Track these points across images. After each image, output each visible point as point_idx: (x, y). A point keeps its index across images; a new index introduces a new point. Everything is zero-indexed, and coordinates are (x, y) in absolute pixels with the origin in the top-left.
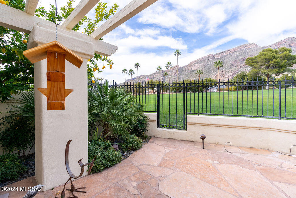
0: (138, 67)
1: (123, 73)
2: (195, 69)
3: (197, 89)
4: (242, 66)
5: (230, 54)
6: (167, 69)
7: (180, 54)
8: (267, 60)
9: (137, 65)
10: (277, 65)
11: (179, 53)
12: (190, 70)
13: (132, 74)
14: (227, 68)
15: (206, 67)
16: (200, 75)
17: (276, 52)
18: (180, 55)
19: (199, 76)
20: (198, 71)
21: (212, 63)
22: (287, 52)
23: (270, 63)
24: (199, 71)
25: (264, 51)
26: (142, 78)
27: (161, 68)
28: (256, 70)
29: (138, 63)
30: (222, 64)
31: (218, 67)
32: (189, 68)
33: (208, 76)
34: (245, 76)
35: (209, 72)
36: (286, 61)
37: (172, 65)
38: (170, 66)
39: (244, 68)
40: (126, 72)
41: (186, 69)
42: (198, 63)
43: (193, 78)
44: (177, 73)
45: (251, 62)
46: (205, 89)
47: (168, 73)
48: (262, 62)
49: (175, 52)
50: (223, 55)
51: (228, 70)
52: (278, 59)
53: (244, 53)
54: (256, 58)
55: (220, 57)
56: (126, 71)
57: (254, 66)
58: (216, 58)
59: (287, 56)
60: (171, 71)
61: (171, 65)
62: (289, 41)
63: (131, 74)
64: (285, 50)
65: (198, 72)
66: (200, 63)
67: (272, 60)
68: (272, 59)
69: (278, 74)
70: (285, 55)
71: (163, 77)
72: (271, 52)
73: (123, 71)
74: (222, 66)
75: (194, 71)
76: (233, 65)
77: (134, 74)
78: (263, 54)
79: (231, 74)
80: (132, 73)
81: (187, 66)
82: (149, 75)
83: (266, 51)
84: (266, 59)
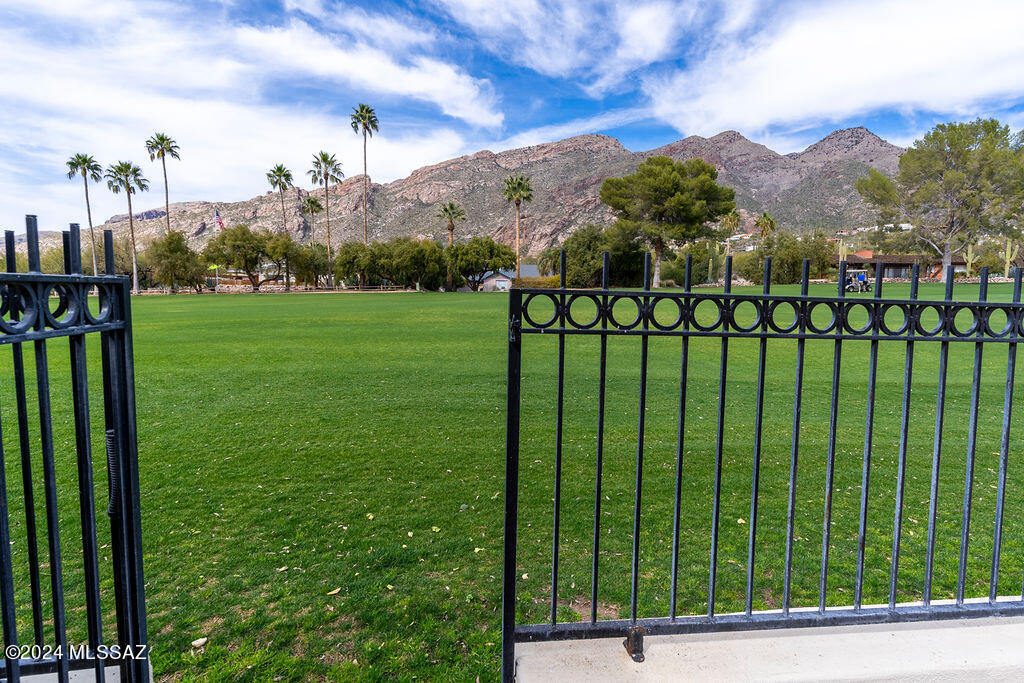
0: (168, 156)
1: (71, 175)
2: (432, 199)
3: (441, 278)
4: (579, 206)
5: (545, 160)
6: (318, 183)
7: (375, 127)
8: (660, 194)
9: (162, 146)
10: (684, 214)
11: (372, 122)
12: (412, 201)
13: (130, 190)
14: (537, 209)
15: (469, 194)
16: (456, 222)
17: (682, 171)
18: (373, 131)
19: (451, 228)
20: (448, 207)
21: (489, 184)
22: (707, 176)
23: (666, 204)
24: (452, 207)
25: (650, 161)
26: (196, 215)
27: (288, 177)
28: (630, 224)
29: (168, 135)
30: (528, 190)
31: (515, 198)
32: (410, 194)
33: (475, 228)
34: (596, 238)
35: (479, 217)
36: (705, 202)
37: (342, 169)
38: (331, 173)
39: (585, 212)
40: (89, 173)
41: (398, 195)
42: (440, 177)
43: (424, 232)
44: (361, 209)
45: (615, 194)
46: (470, 278)
47: (323, 204)
48: (645, 197)
49: (354, 113)
50: (525, 162)
51: (538, 216)
52: (687, 194)
53: (586, 163)
54: (630, 181)
55: (515, 165)
56: (96, 168)
57: (623, 208)
58: (503, 166)
59: (705, 188)
60: (337, 197)
61: (335, 170)
62: (694, 147)
63: (123, 189)
64: (702, 169)
65: (446, 210)
66: (450, 179)
67: (672, 195)
68: (673, 191)
69: (680, 241)
70: (703, 182)
71: (301, 220)
72: (669, 168)
73: (73, 165)
74: (528, 198)
75: (428, 205)
76: (553, 199)
77: (143, 187)
78: (651, 174)
79: (549, 230)
80: (133, 184)
81: (401, 183)
82: (236, 206)
83: (657, 164)
84: (656, 190)
